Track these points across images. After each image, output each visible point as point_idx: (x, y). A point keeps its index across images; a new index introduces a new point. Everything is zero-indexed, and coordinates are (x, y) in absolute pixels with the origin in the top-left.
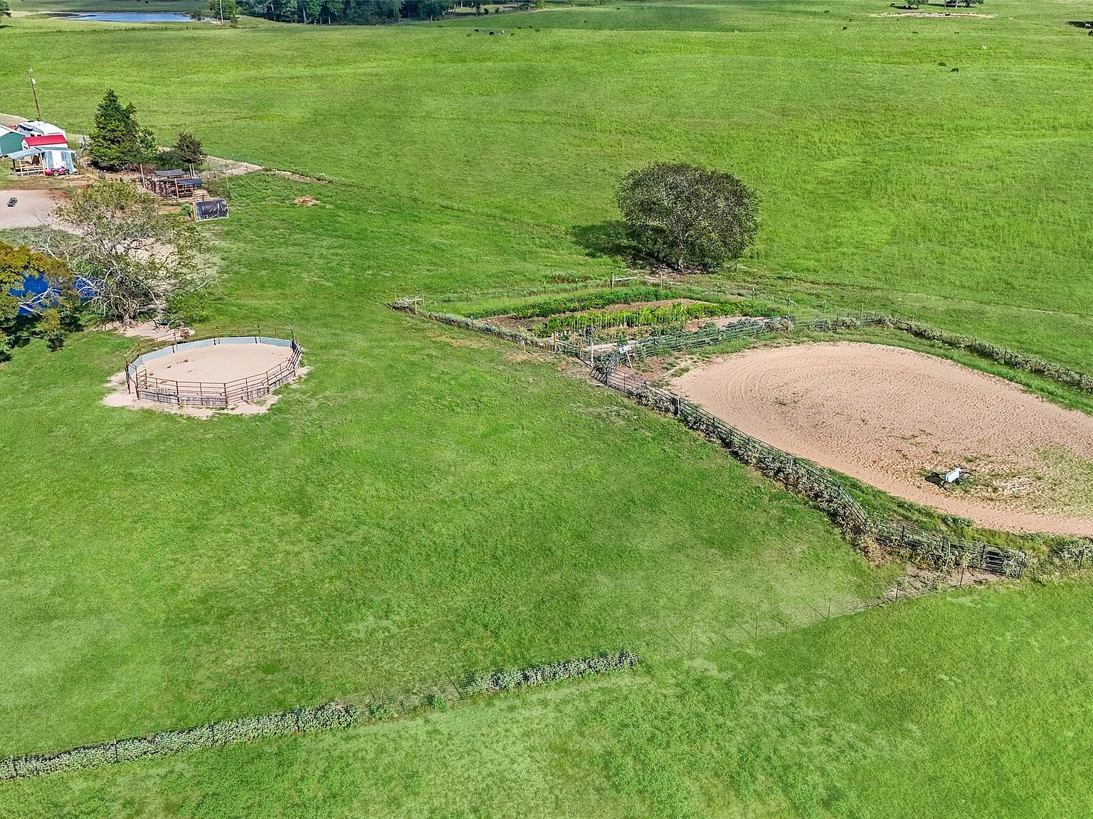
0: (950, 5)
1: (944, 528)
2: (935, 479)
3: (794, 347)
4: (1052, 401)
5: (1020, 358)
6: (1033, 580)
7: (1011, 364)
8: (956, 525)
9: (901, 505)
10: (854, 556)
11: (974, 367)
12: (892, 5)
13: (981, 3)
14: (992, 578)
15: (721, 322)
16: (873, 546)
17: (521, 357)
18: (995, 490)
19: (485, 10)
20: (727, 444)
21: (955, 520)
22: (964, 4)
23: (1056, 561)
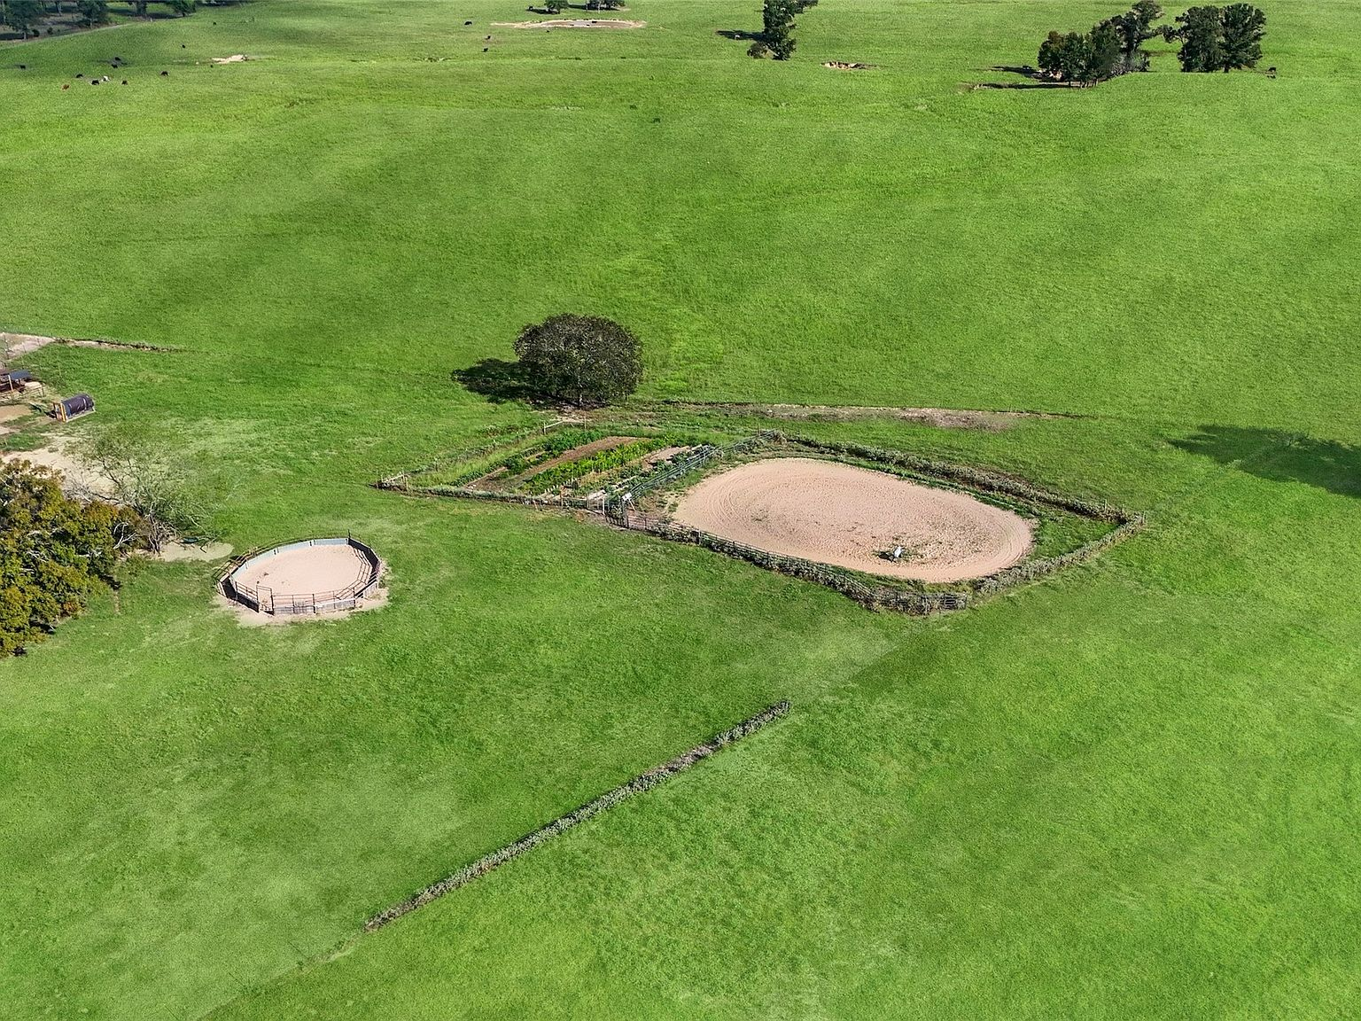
0: (591, 7)
1: (910, 588)
2: (884, 556)
3: (733, 470)
4: (919, 483)
5: (888, 454)
6: (971, 608)
7: (880, 459)
8: (917, 584)
9: (879, 578)
10: (872, 616)
11: (859, 465)
12: (531, 9)
13: (623, 5)
14: (952, 612)
15: (665, 454)
16: (882, 609)
17: (540, 516)
18: (922, 556)
19: (34, 31)
20: (746, 558)
21: (915, 582)
22: (605, 6)
23: (979, 594)
